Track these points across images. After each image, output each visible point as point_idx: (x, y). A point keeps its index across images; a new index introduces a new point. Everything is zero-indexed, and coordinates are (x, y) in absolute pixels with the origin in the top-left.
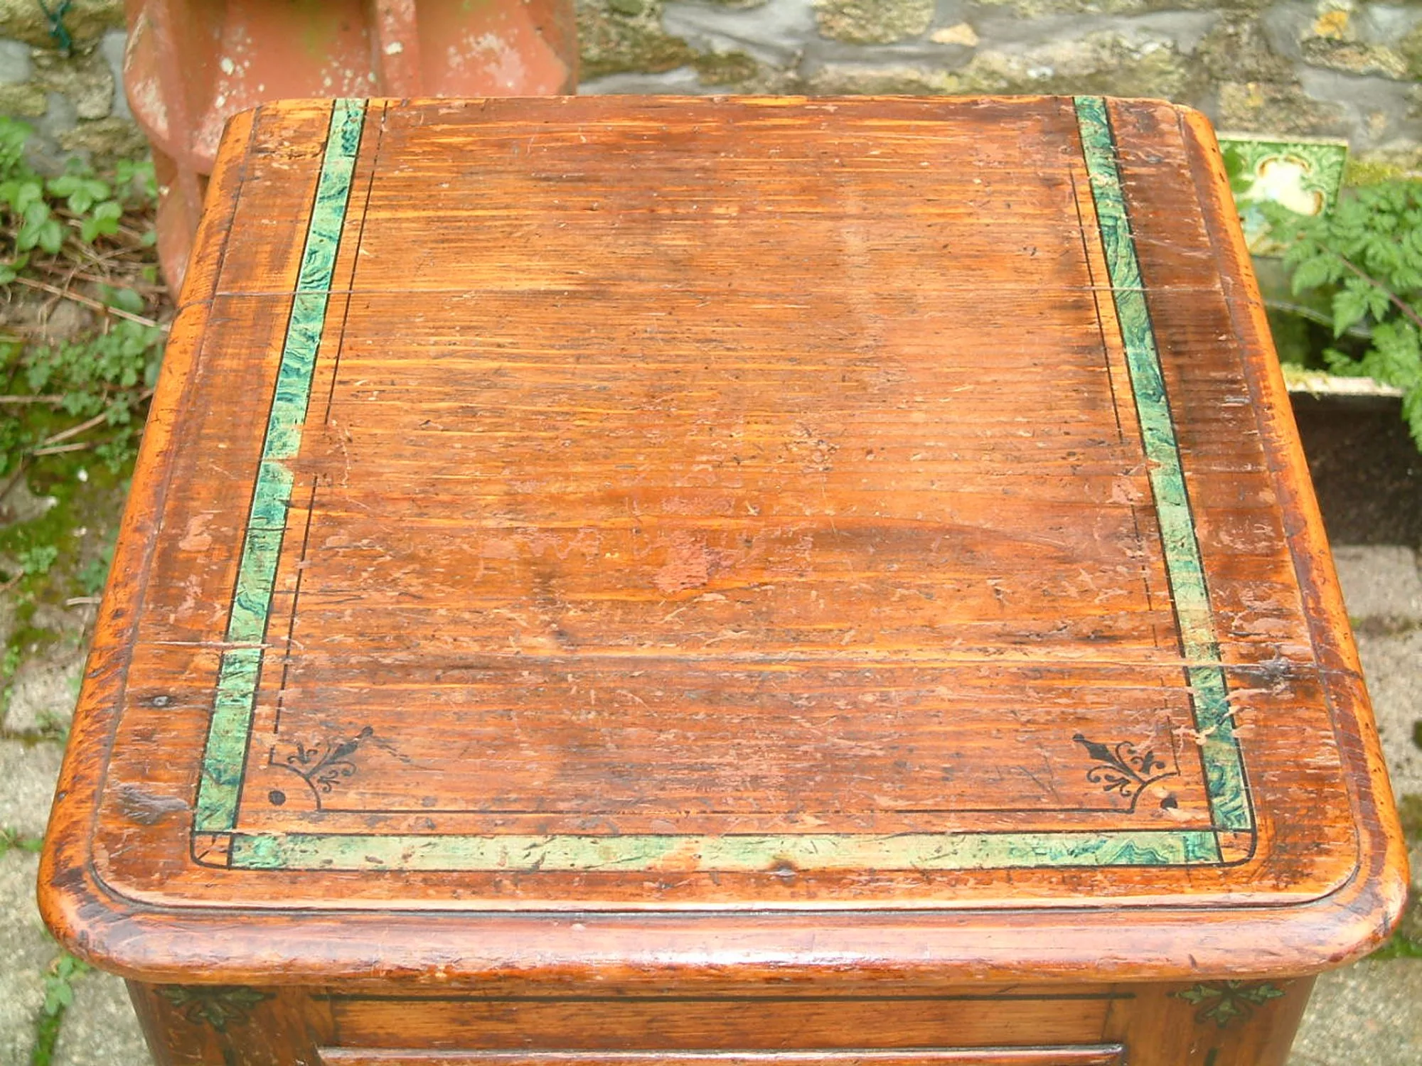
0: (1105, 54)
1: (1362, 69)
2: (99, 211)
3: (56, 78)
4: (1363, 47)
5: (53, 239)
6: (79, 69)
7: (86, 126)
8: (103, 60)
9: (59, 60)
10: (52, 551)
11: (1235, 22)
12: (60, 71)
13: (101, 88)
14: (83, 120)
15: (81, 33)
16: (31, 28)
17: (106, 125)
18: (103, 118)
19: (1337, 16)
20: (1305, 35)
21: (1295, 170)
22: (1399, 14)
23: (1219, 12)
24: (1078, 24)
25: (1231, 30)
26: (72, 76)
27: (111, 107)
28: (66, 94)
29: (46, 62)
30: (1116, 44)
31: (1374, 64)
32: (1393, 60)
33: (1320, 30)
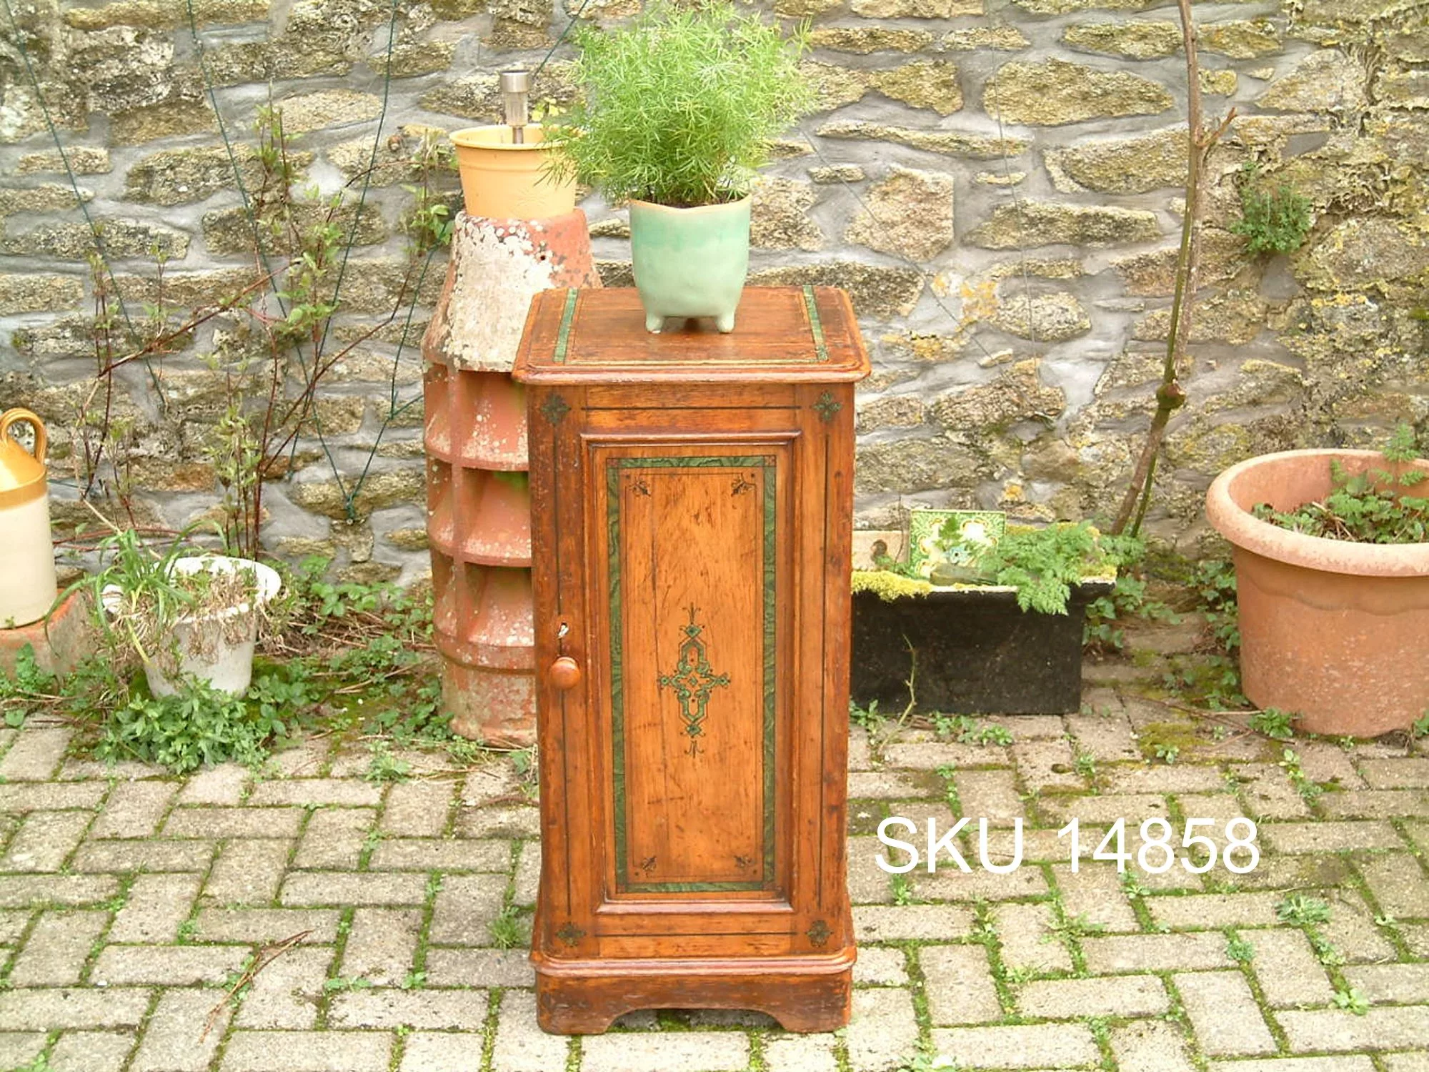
0: (896, 513)
1: (1032, 518)
2: (364, 600)
3: (343, 538)
4: (1031, 505)
5: (340, 611)
6: (355, 533)
7: (356, 566)
8: (370, 528)
9: (346, 526)
10: (349, 721)
11: (963, 495)
12: (346, 534)
13: (366, 544)
14: (355, 562)
15: (361, 510)
16: (335, 507)
17: (366, 565)
18: (364, 562)
19: (1015, 488)
20: (1000, 500)
21: (980, 527)
22: (1048, 486)
23: (953, 490)
24: (881, 498)
25: (961, 499)
26: (352, 537)
27: (370, 555)
28: (347, 547)
29: (338, 528)
30: (901, 507)
31: (1038, 514)
32: (1047, 511)
33: (1008, 498)
